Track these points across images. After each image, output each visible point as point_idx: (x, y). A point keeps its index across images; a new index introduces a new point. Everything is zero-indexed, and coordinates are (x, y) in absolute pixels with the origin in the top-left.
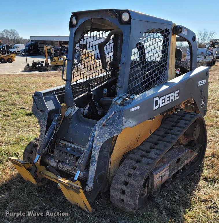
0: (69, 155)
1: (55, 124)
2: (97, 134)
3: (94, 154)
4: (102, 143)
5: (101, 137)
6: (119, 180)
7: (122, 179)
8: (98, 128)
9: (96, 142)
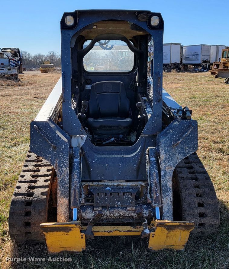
2: (164, 158)
3: (165, 182)
4: (174, 167)
5: (171, 160)
6: (192, 204)
7: (195, 201)
8: (164, 150)
9: (164, 167)
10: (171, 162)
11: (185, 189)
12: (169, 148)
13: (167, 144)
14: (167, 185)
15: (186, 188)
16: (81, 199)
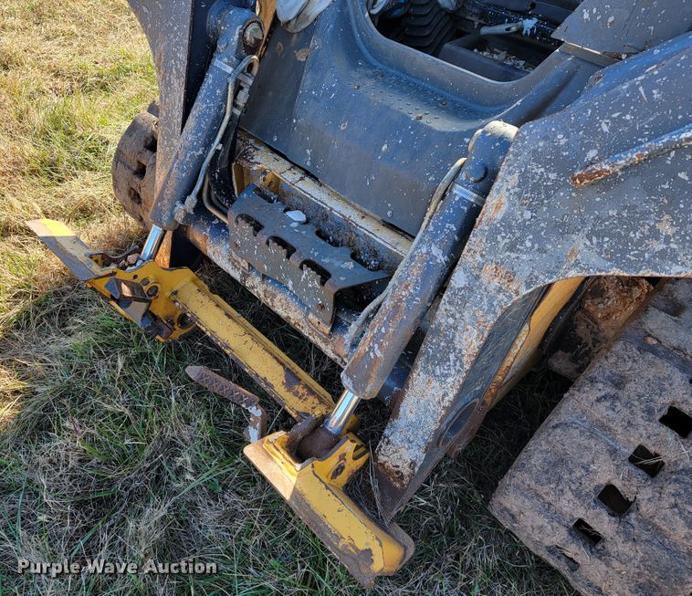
0: (301, 267)
1: (229, 70)
2: (499, 216)
3: (451, 321)
4: (528, 285)
5: (528, 244)
6: (571, 472)
7: (595, 472)
8: (522, 175)
9: (478, 258)
10: (524, 257)
11: (603, 393)
12: (553, 176)
13: (558, 149)
14: (457, 338)
15: (612, 391)
16: (179, 206)
